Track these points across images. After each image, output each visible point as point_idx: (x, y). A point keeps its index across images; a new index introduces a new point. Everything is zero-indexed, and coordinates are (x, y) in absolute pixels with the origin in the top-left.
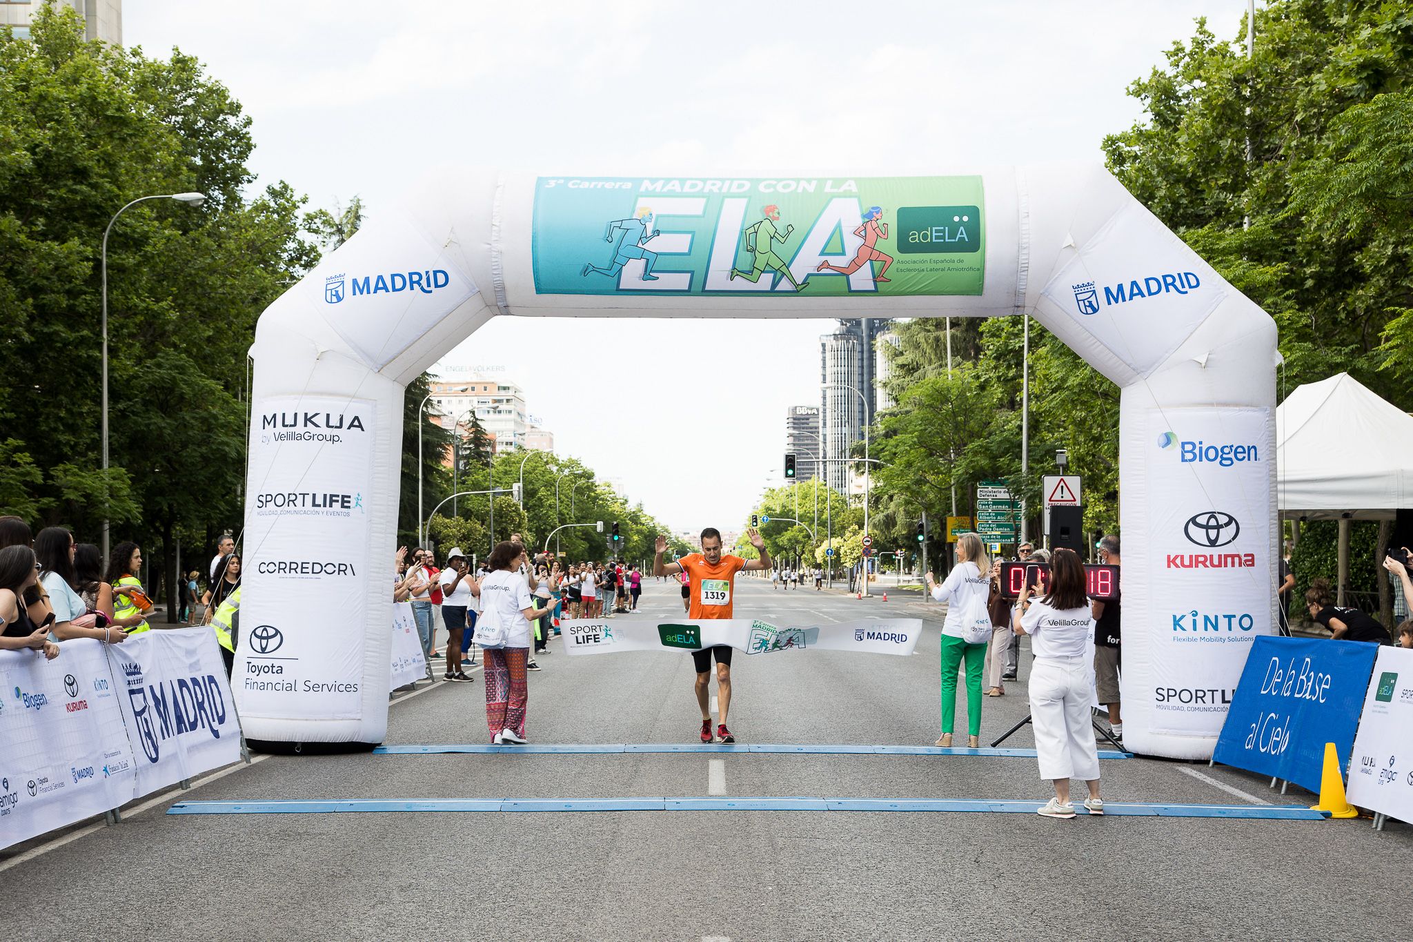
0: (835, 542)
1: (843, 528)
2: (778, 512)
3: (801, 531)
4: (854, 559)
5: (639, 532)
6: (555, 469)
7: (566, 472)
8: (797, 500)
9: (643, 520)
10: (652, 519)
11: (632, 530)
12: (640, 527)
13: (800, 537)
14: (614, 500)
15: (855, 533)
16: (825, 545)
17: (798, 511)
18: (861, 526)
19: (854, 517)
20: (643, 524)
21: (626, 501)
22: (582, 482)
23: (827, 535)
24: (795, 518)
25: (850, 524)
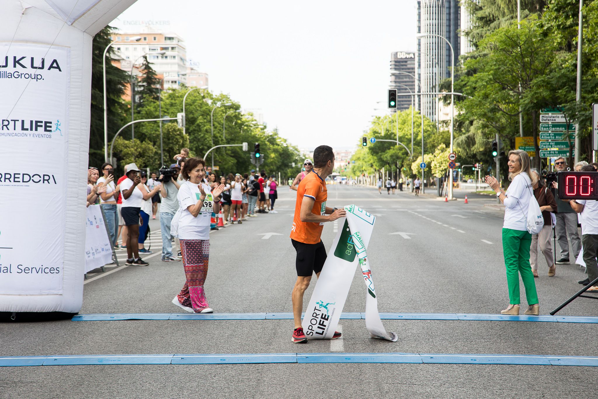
0: (427, 158)
1: (434, 147)
2: (383, 134)
3: (401, 149)
4: (442, 171)
5: (275, 151)
6: (210, 102)
7: (219, 104)
8: (397, 125)
9: (278, 141)
10: (285, 141)
11: (269, 149)
12: (276, 147)
13: (400, 154)
14: (256, 126)
15: (443, 150)
16: (419, 160)
17: (399, 134)
18: (448, 145)
19: (442, 138)
20: (279, 145)
21: (265, 127)
22: (231, 112)
23: (421, 153)
24: (396, 140)
25: (439, 144)
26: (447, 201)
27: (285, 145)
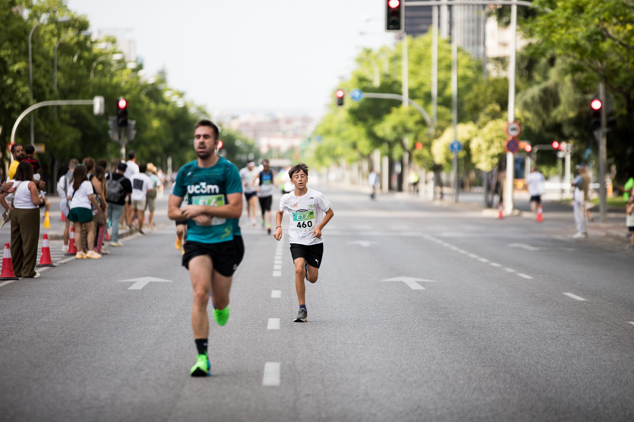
0: (464, 131)
1: (477, 109)
2: (377, 83)
3: (412, 114)
4: (493, 157)
5: (161, 115)
6: (26, 13)
7: (44, 18)
8: (405, 65)
9: (167, 95)
10: (181, 95)
11: (149, 111)
12: (162, 107)
13: (410, 124)
14: (122, 63)
15: (495, 116)
16: (448, 136)
17: (407, 84)
18: (504, 106)
19: (494, 92)
20: (167, 103)
21: (140, 67)
22: (69, 36)
23: (450, 121)
24: (400, 94)
25: (486, 103)
26: (501, 217)
27: (180, 104)
